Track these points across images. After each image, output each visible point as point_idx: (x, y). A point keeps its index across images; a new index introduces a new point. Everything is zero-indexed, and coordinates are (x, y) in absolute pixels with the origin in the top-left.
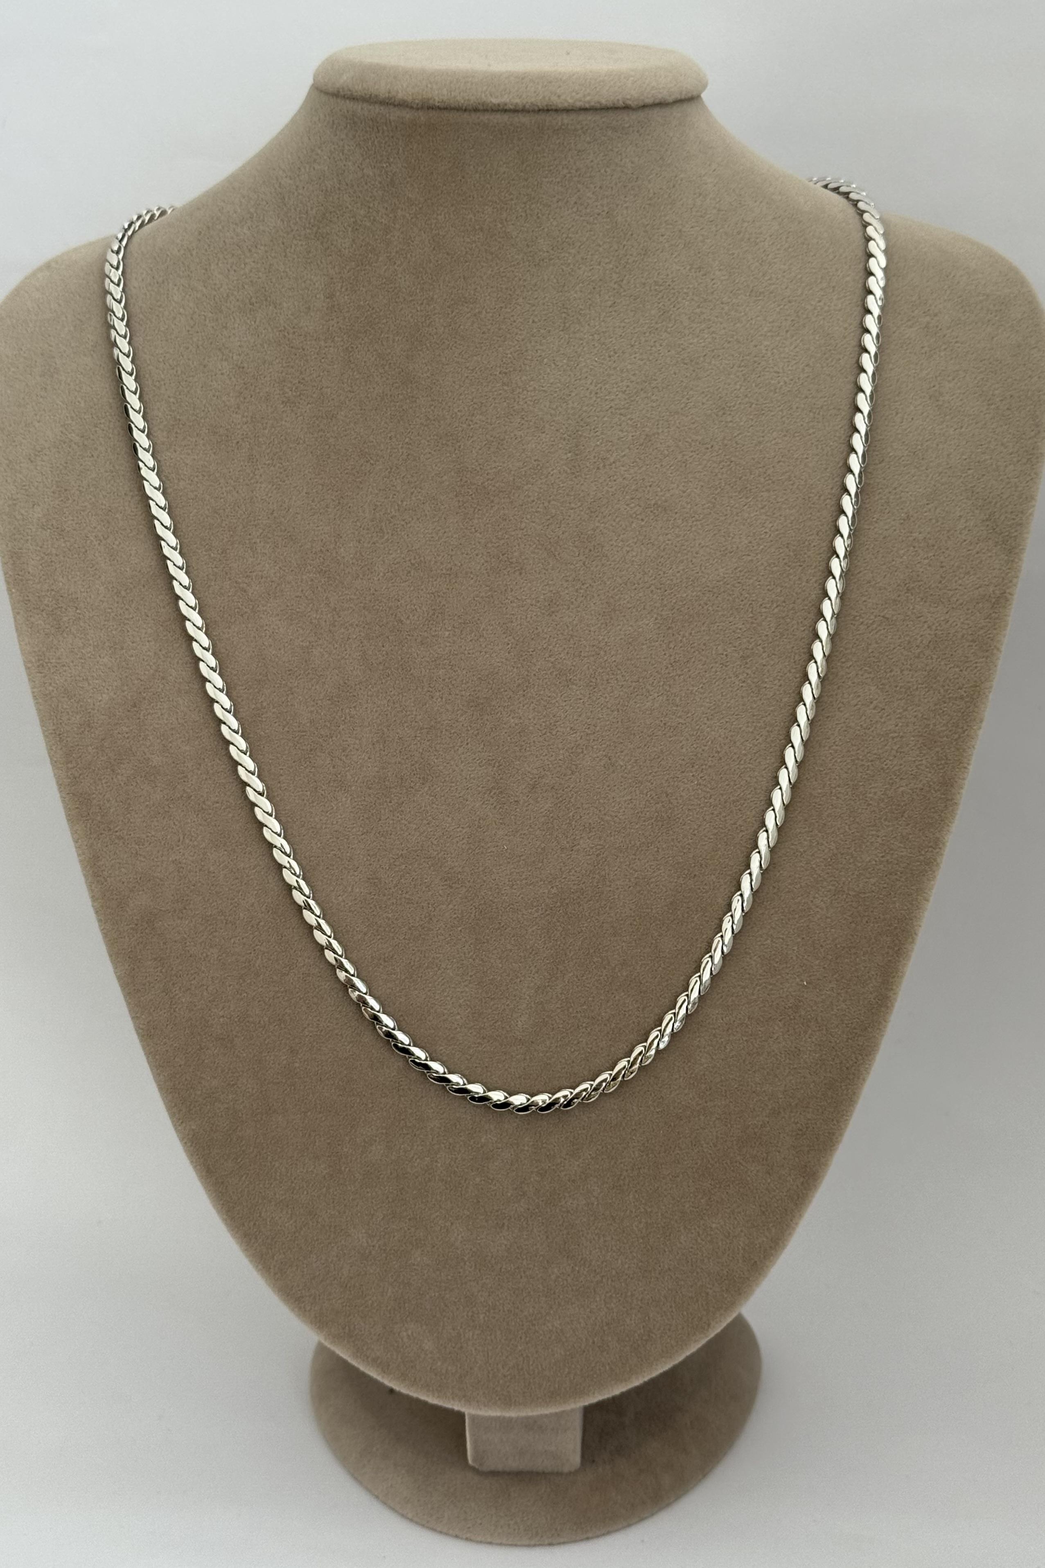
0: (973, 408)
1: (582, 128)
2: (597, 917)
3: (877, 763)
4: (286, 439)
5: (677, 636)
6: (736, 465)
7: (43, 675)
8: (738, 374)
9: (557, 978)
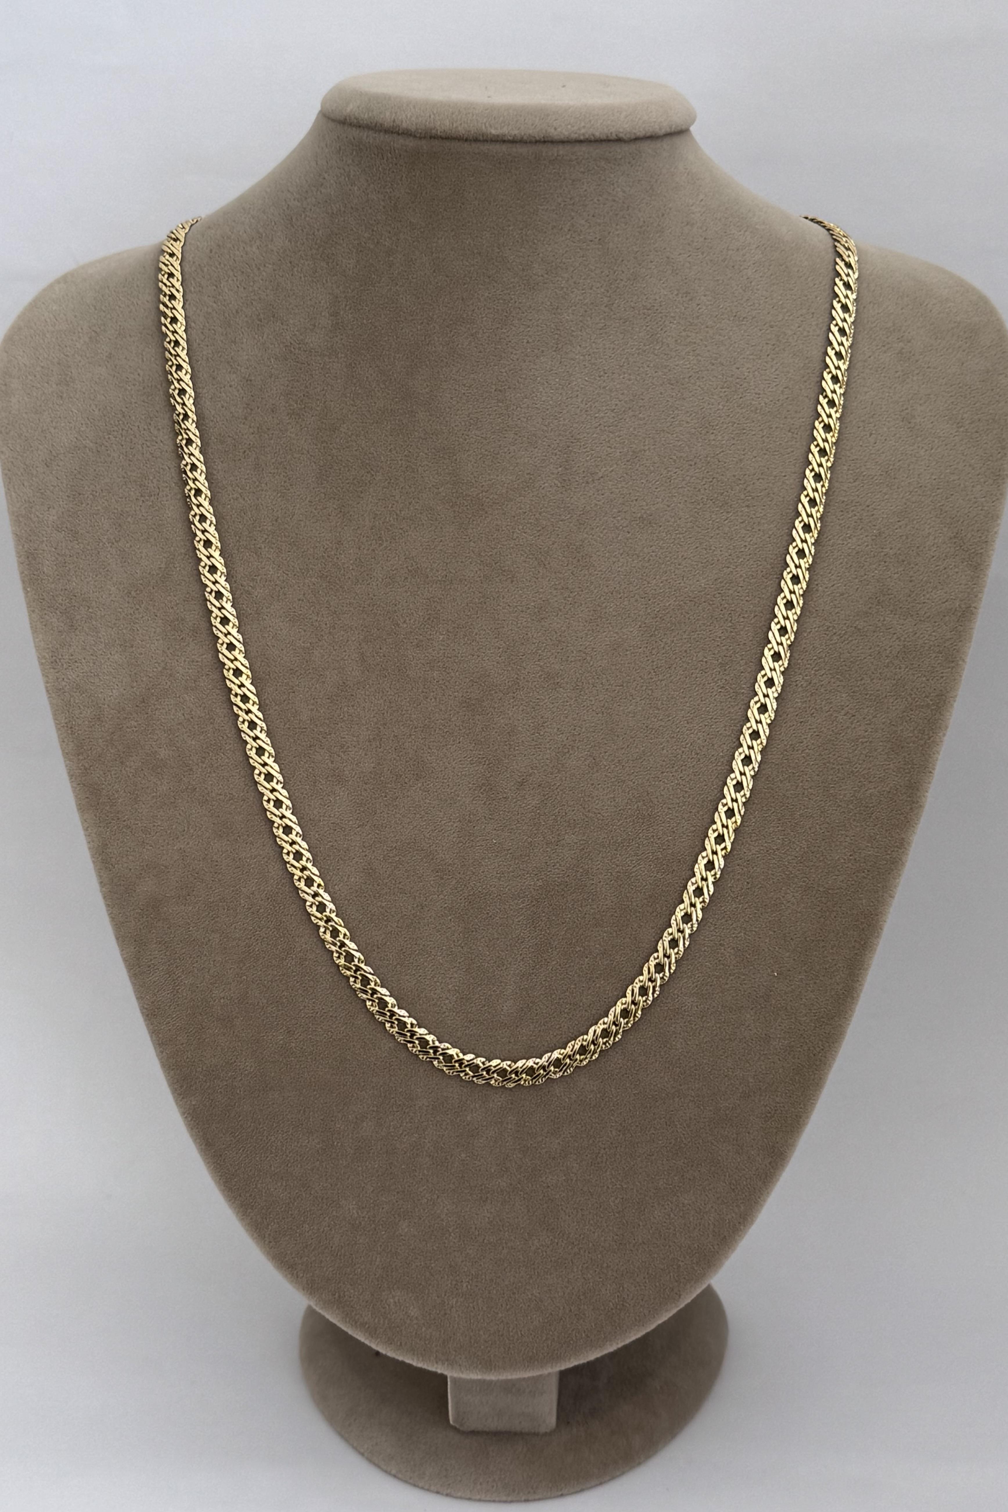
0: (943, 429)
1: (576, 159)
2: (580, 909)
3: (848, 767)
4: (291, 450)
5: (660, 643)
6: (718, 481)
7: (56, 671)
8: (721, 394)
9: (541, 966)
